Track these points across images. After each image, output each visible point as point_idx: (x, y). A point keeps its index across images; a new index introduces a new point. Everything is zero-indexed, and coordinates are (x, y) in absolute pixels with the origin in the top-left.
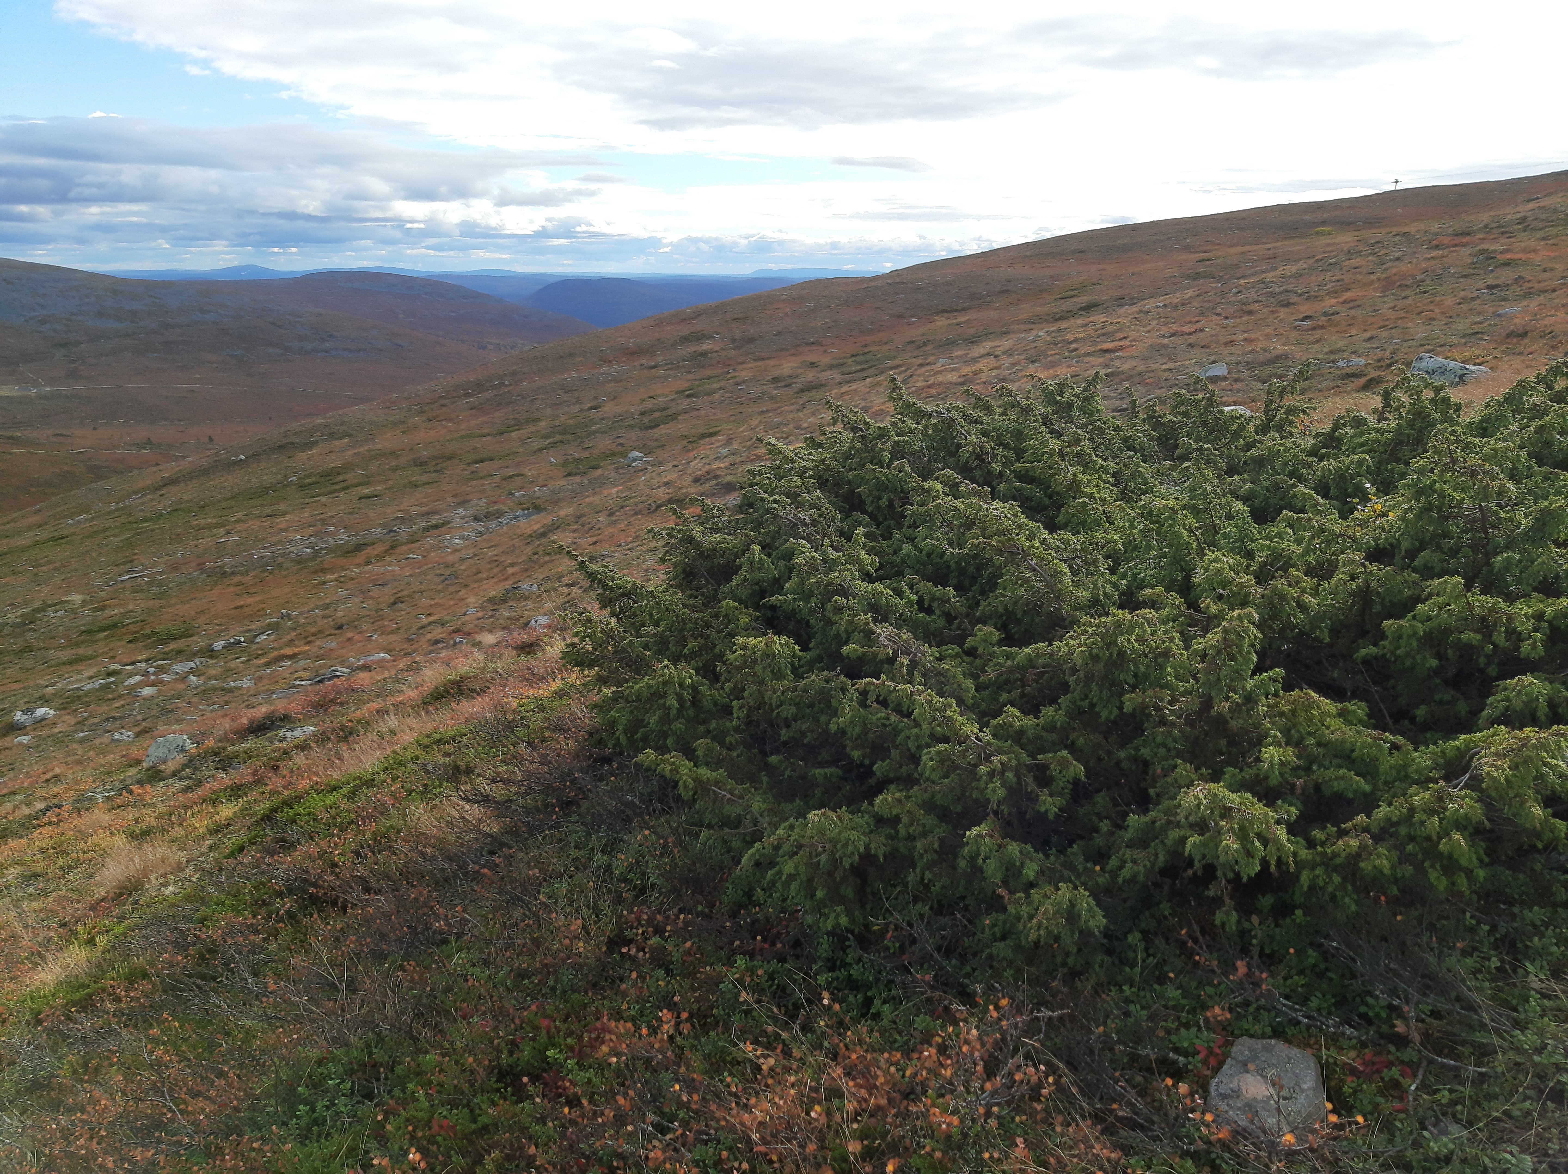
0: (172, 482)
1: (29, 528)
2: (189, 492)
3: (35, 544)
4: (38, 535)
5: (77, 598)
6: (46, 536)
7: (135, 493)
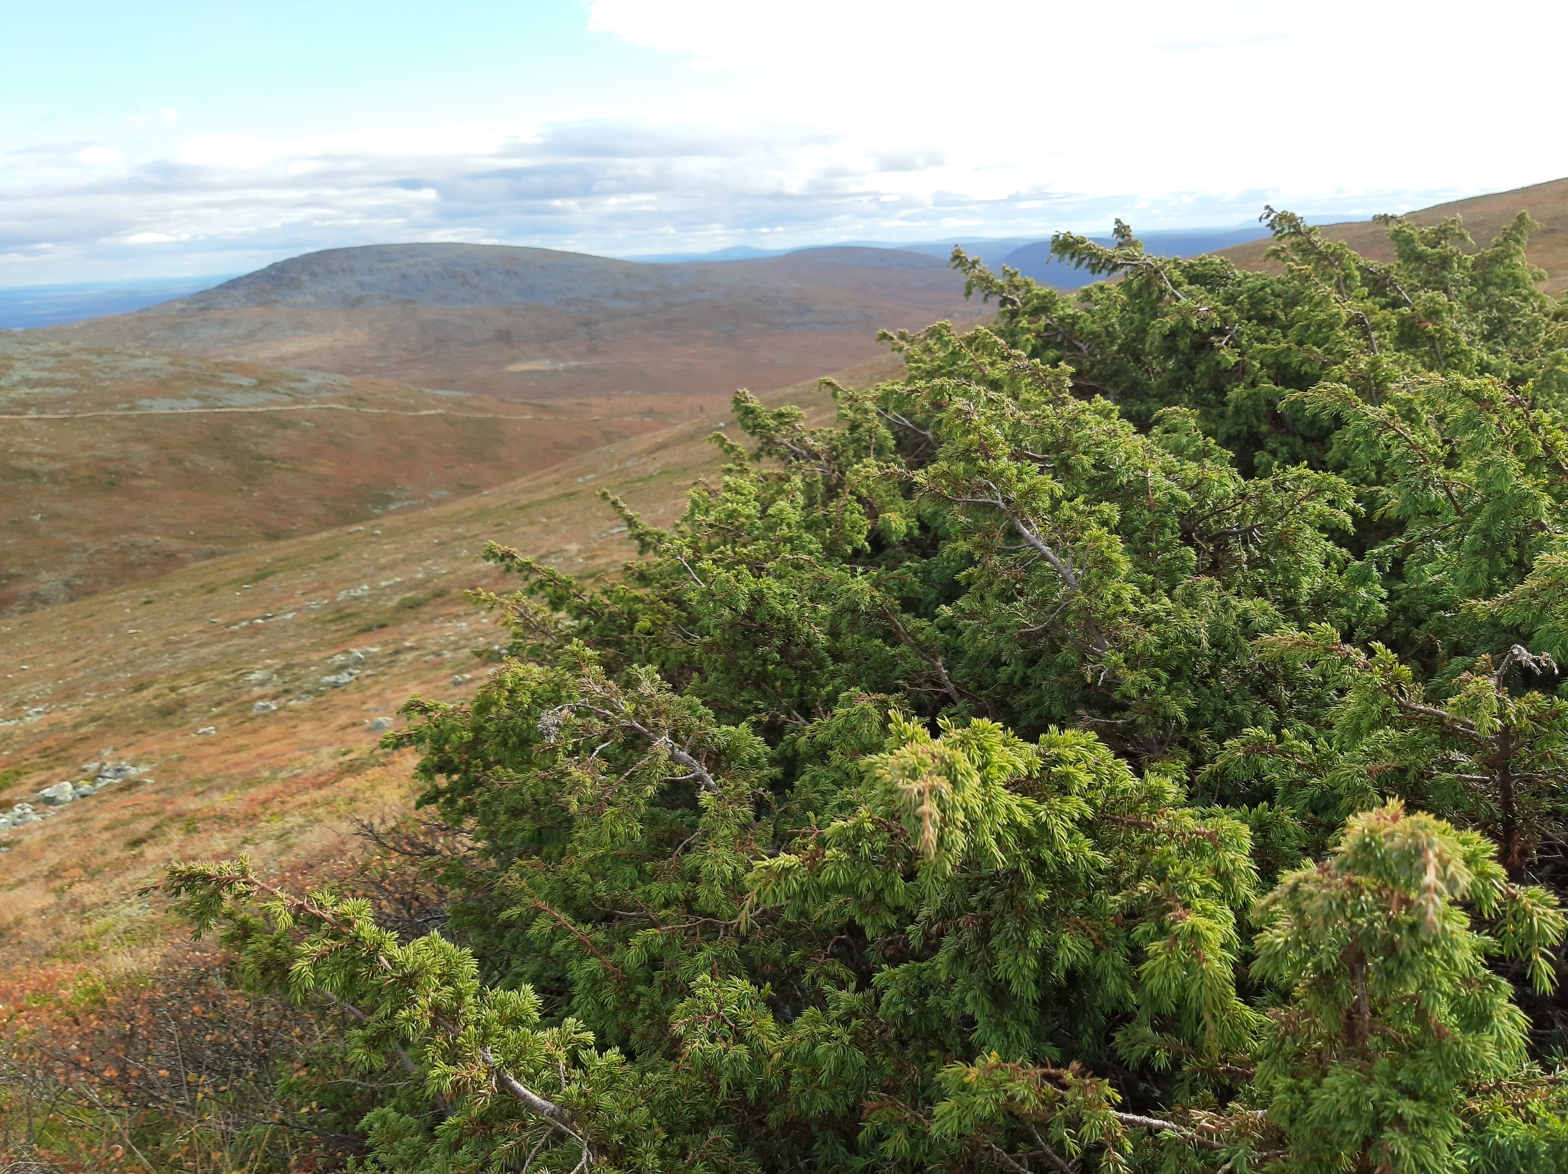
0: (663, 446)
1: (549, 485)
2: (675, 456)
3: (552, 499)
4: (553, 491)
5: (574, 547)
6: (561, 491)
7: (633, 455)
